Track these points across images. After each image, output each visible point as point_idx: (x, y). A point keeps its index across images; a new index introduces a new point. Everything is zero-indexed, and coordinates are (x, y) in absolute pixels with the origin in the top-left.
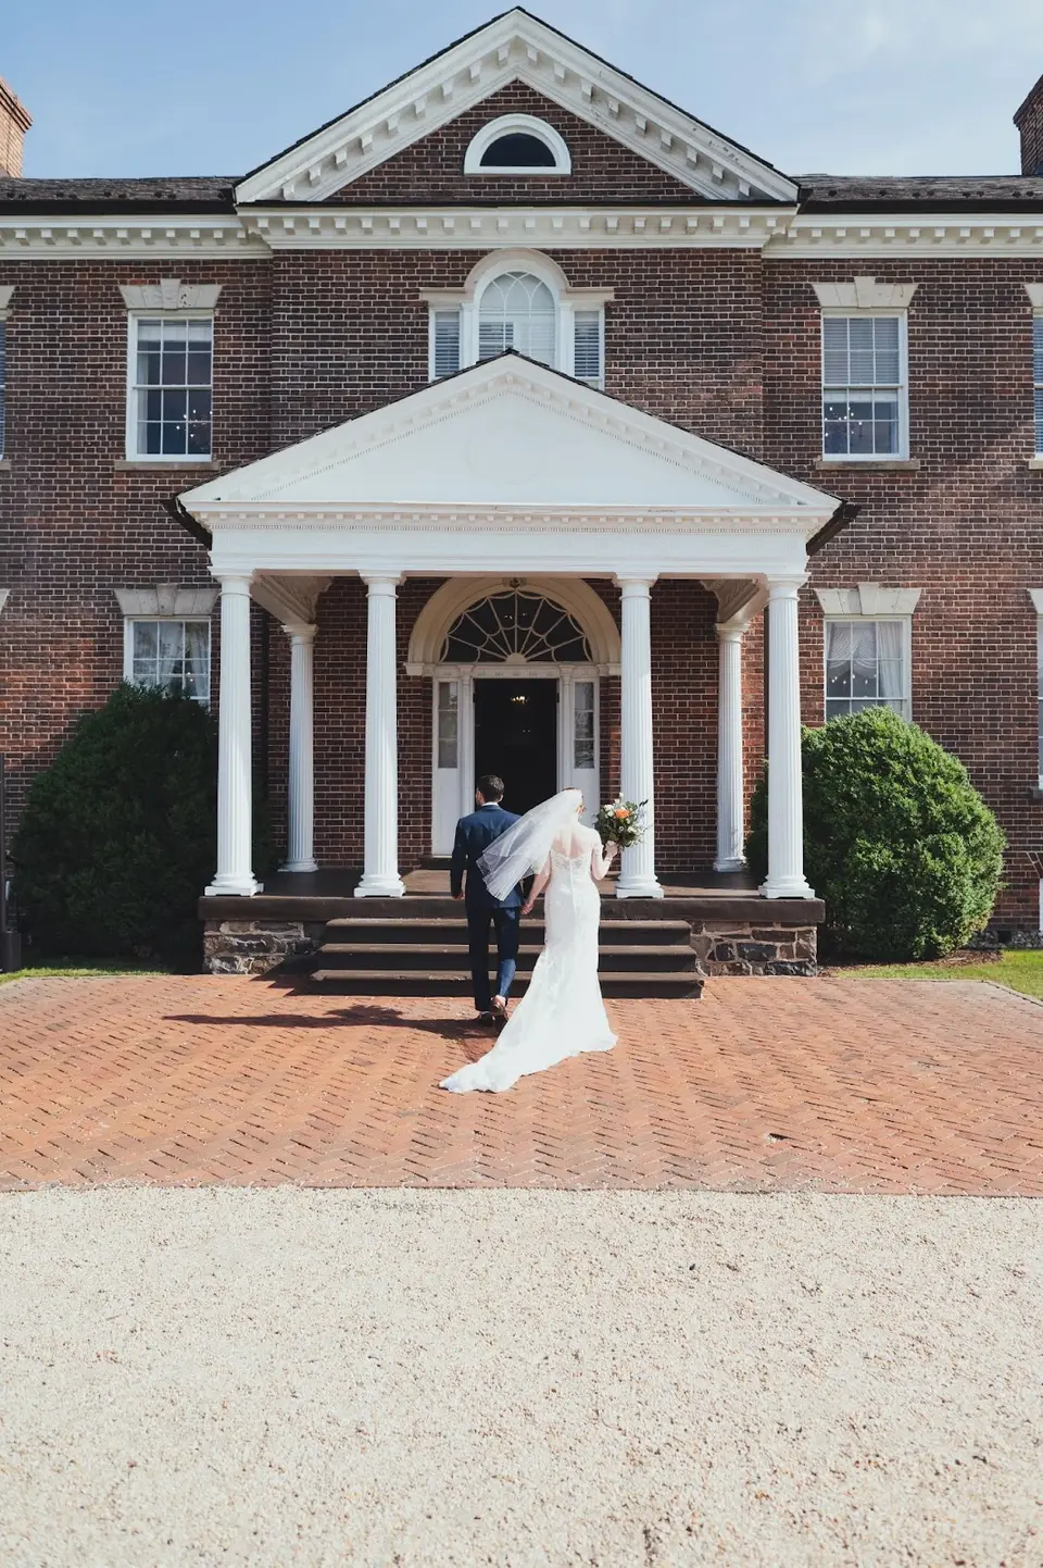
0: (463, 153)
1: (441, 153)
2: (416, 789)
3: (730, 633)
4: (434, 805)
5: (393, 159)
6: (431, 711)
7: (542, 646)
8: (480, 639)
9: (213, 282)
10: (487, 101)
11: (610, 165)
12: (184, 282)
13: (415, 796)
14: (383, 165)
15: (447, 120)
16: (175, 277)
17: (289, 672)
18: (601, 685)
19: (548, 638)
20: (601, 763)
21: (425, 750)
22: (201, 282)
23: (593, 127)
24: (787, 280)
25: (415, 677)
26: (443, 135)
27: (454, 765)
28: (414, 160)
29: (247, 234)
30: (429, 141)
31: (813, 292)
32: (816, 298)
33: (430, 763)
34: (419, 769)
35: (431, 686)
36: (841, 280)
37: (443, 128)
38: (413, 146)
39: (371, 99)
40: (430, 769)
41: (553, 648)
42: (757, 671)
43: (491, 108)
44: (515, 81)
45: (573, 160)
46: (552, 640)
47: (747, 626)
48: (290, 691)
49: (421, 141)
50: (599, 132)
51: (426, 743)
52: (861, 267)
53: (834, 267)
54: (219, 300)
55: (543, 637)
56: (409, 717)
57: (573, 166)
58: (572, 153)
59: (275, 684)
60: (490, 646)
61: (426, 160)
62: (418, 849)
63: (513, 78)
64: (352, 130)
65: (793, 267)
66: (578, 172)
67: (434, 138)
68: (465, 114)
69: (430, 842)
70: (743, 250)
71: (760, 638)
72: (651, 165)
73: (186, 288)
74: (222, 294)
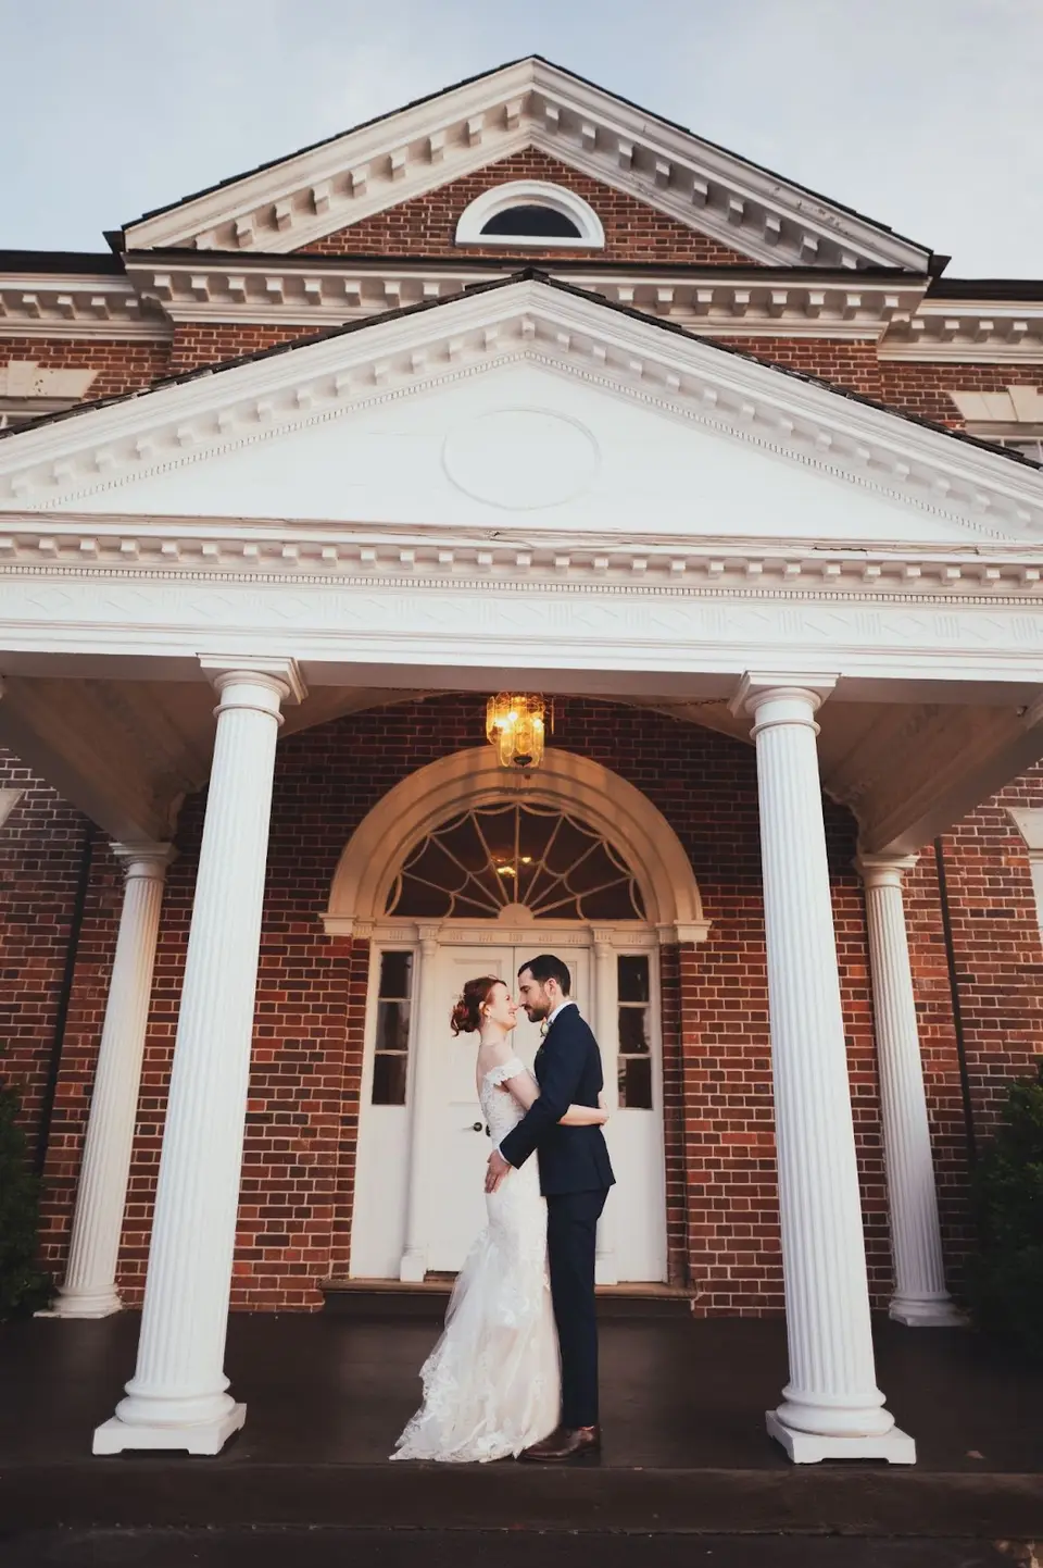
0: (456, 222)
1: (424, 221)
2: (325, 1146)
3: (879, 871)
4: (360, 1179)
5: (358, 225)
6: (363, 1000)
7: (559, 893)
8: (455, 879)
9: (86, 367)
10: (489, 168)
11: (658, 242)
12: (43, 366)
13: (323, 1159)
14: (344, 231)
15: (435, 185)
16: (30, 359)
17: (117, 925)
18: (662, 959)
19: (569, 878)
20: (666, 1101)
21: (348, 1071)
22: (68, 366)
23: (632, 198)
24: (913, 387)
25: (339, 939)
26: (428, 201)
27: (400, 1100)
28: (388, 227)
29: (141, 301)
30: (408, 207)
31: (950, 402)
32: (955, 409)
33: (356, 1096)
34: (335, 1108)
35: (367, 955)
36: (989, 389)
37: (429, 194)
38: (387, 212)
39: (330, 140)
40: (356, 1108)
41: (579, 897)
42: (934, 938)
43: (495, 175)
44: (530, 149)
45: (607, 234)
46: (578, 882)
47: (910, 862)
48: (112, 959)
49: (398, 207)
50: (642, 205)
51: (350, 1058)
52: (1015, 374)
53: (976, 373)
54: (91, 389)
55: (563, 876)
56: (322, 1009)
57: (607, 240)
58: (605, 227)
59: (89, 947)
60: (472, 891)
61: (403, 228)
62: (323, 1269)
63: (525, 145)
64: (300, 177)
65: (918, 371)
66: (612, 248)
67: (416, 206)
68: (459, 181)
69: (346, 1254)
70: (851, 342)
71: (932, 883)
72: (714, 242)
73: (46, 373)
74: (97, 381)
